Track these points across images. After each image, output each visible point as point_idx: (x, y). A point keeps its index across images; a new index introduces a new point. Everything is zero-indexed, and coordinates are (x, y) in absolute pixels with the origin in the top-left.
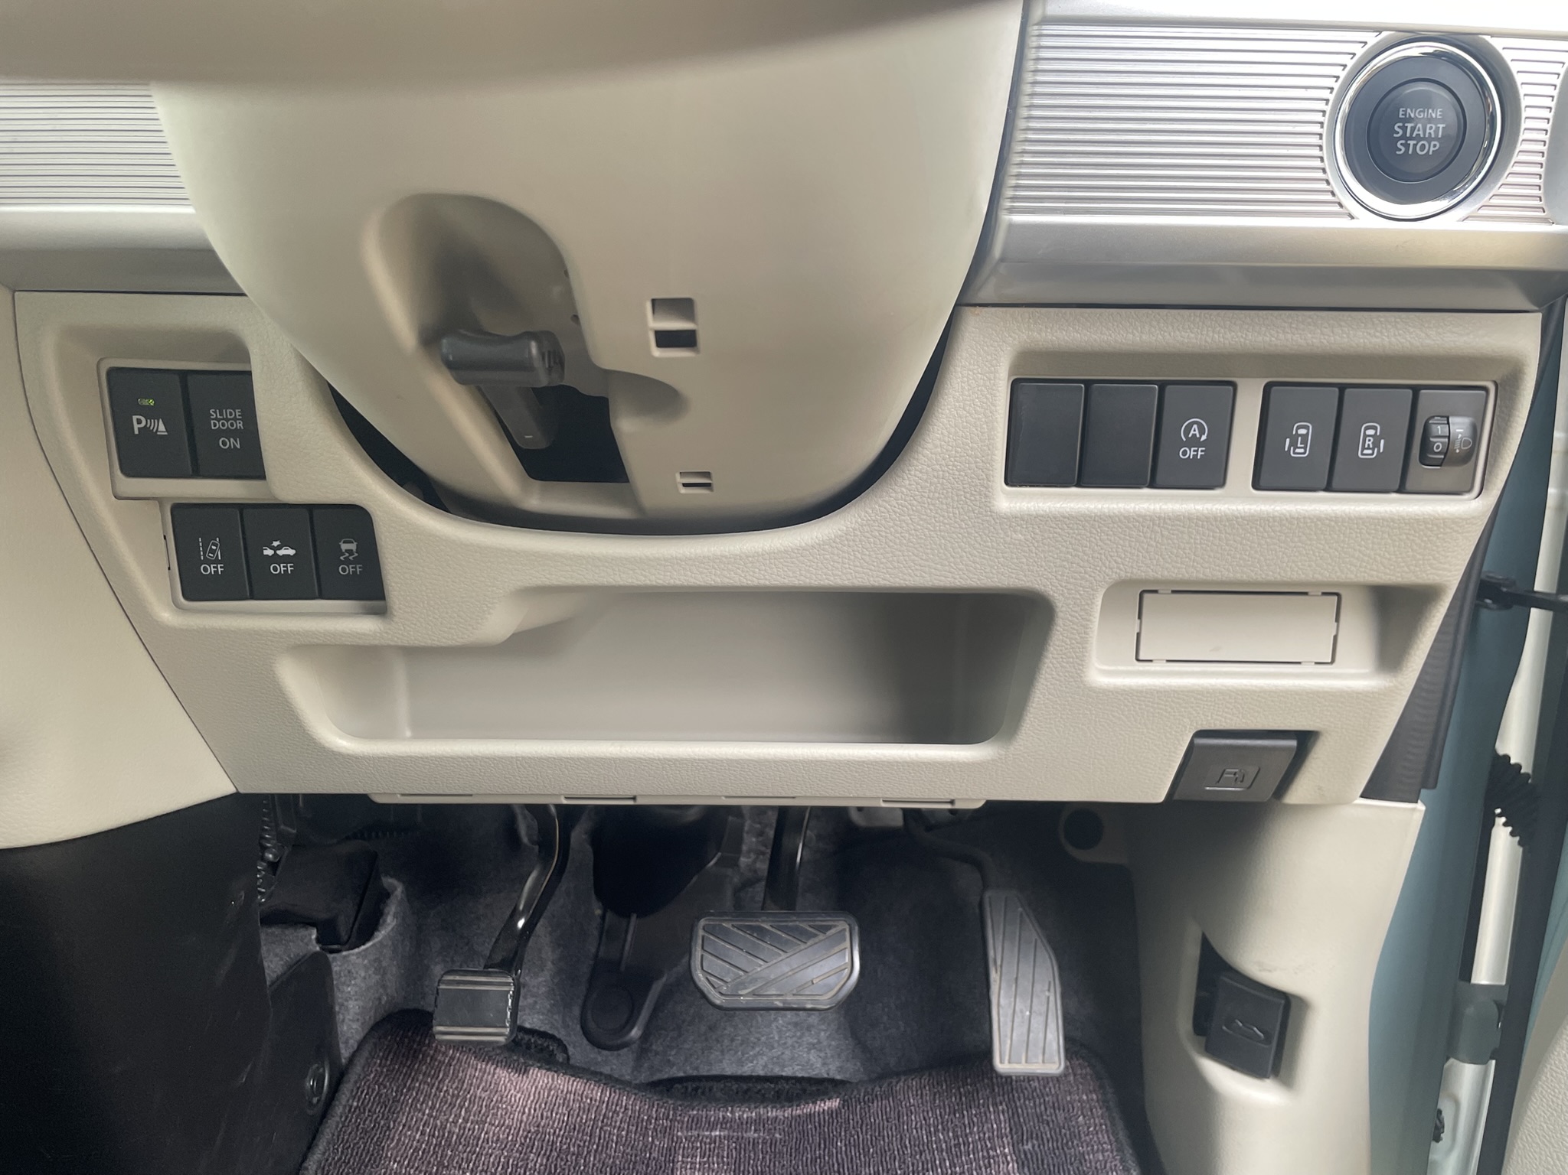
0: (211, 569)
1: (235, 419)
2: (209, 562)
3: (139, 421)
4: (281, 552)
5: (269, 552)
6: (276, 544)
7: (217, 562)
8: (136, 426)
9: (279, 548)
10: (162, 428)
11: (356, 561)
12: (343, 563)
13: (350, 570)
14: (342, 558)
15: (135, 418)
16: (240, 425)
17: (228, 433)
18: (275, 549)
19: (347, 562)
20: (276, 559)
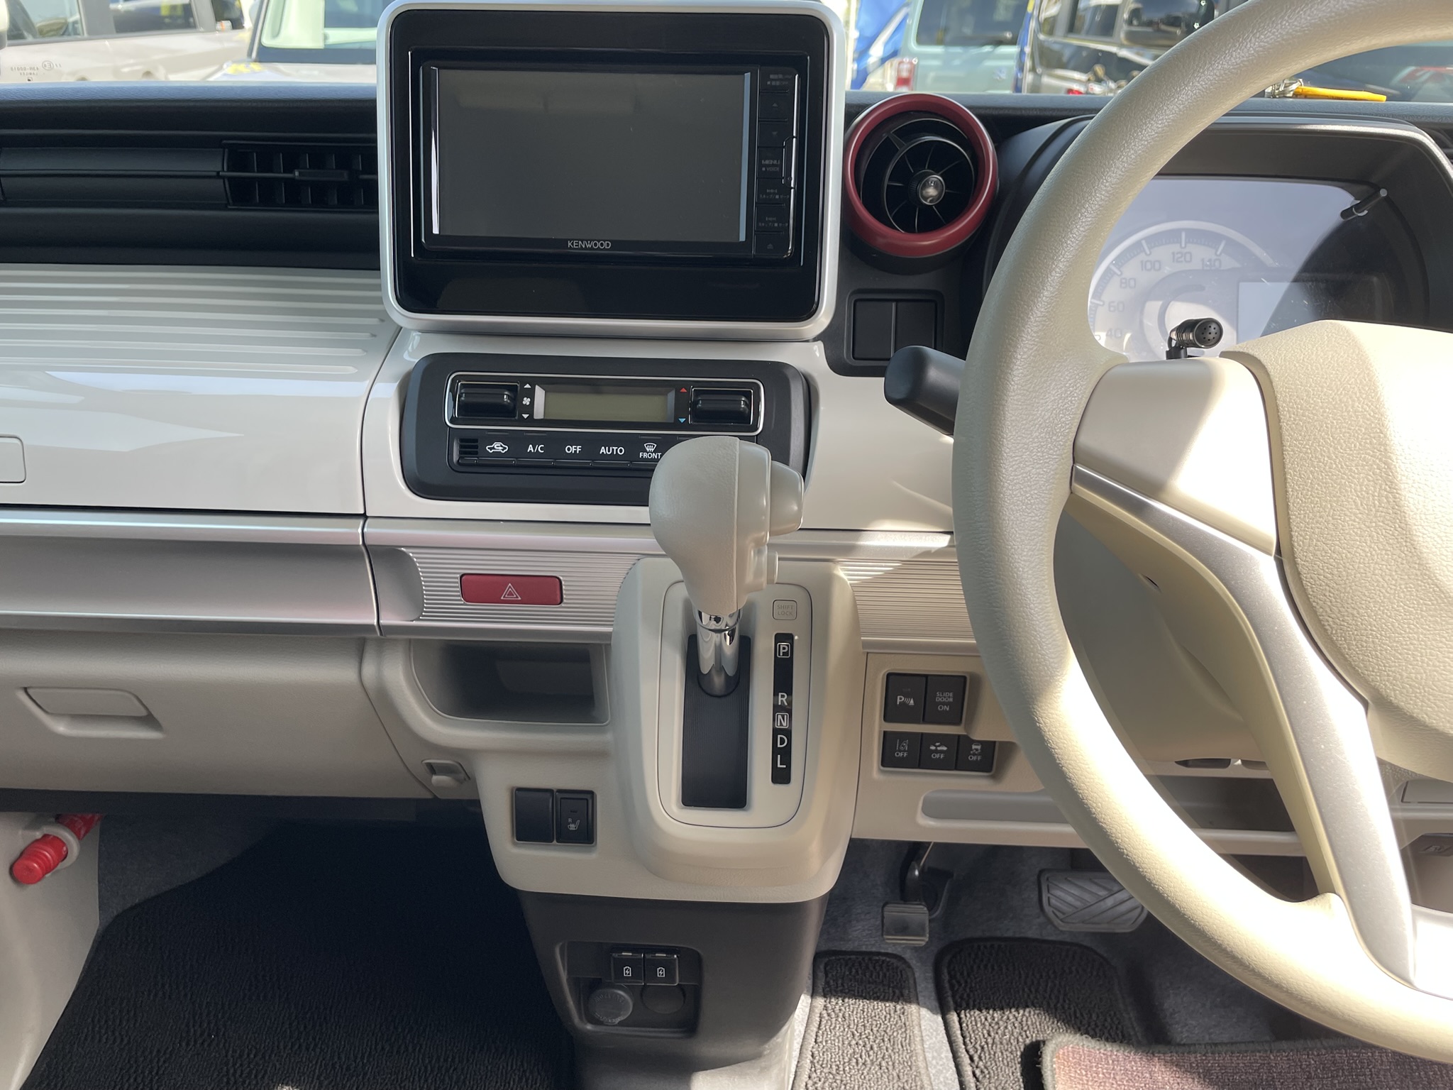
0: (901, 754)
1: (949, 697)
2: (900, 751)
3: (901, 699)
4: (939, 748)
5: (933, 748)
6: (937, 744)
7: (904, 751)
8: (898, 701)
9: (939, 746)
10: (912, 702)
11: (979, 754)
12: (971, 754)
13: (974, 758)
14: (972, 752)
15: (899, 697)
16: (951, 700)
17: (944, 704)
18: (936, 747)
19: (974, 754)
20: (936, 751)
